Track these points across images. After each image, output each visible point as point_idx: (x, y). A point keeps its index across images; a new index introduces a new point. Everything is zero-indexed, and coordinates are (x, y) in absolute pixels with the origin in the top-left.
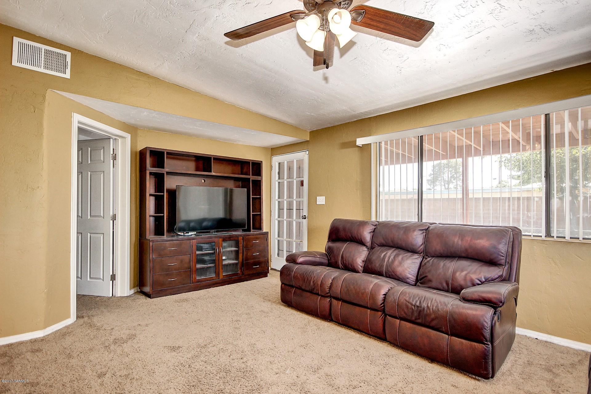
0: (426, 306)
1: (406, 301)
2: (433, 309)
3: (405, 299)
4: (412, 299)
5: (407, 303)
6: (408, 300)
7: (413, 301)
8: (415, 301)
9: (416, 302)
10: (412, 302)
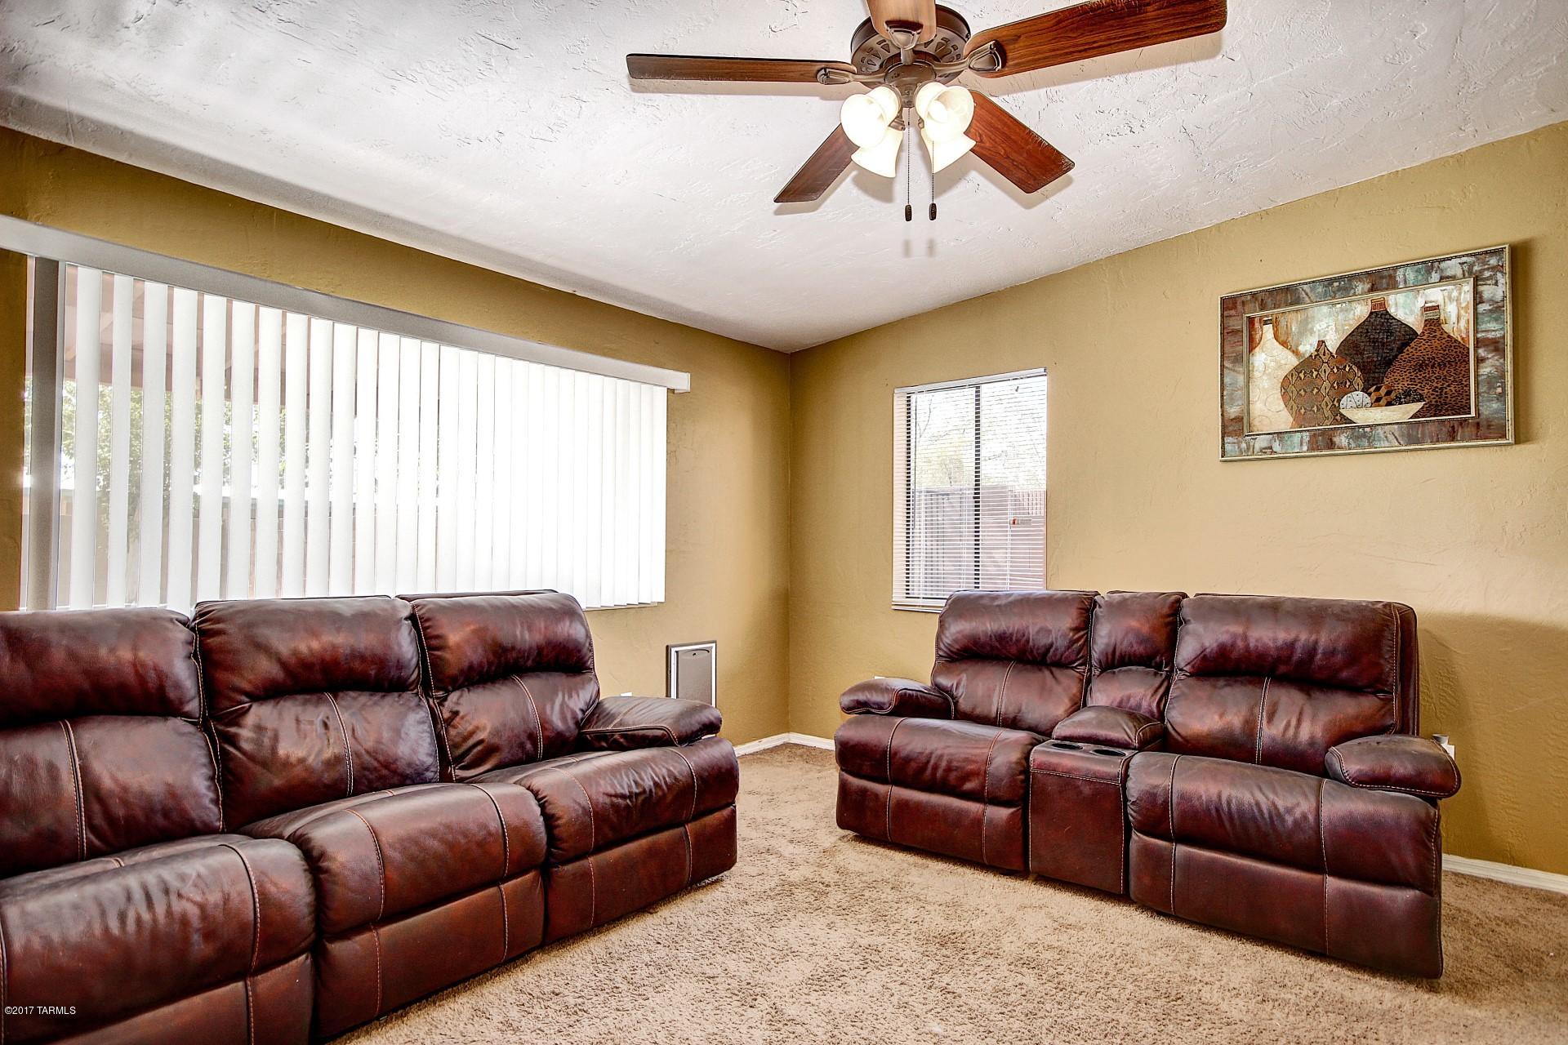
0: (651, 783)
1: (610, 796)
2: (666, 782)
3: (604, 794)
4: (618, 786)
5: (615, 800)
6: (613, 792)
7: (623, 788)
8: (626, 786)
9: (629, 786)
10: (622, 791)
